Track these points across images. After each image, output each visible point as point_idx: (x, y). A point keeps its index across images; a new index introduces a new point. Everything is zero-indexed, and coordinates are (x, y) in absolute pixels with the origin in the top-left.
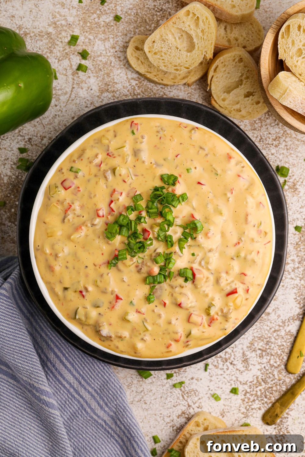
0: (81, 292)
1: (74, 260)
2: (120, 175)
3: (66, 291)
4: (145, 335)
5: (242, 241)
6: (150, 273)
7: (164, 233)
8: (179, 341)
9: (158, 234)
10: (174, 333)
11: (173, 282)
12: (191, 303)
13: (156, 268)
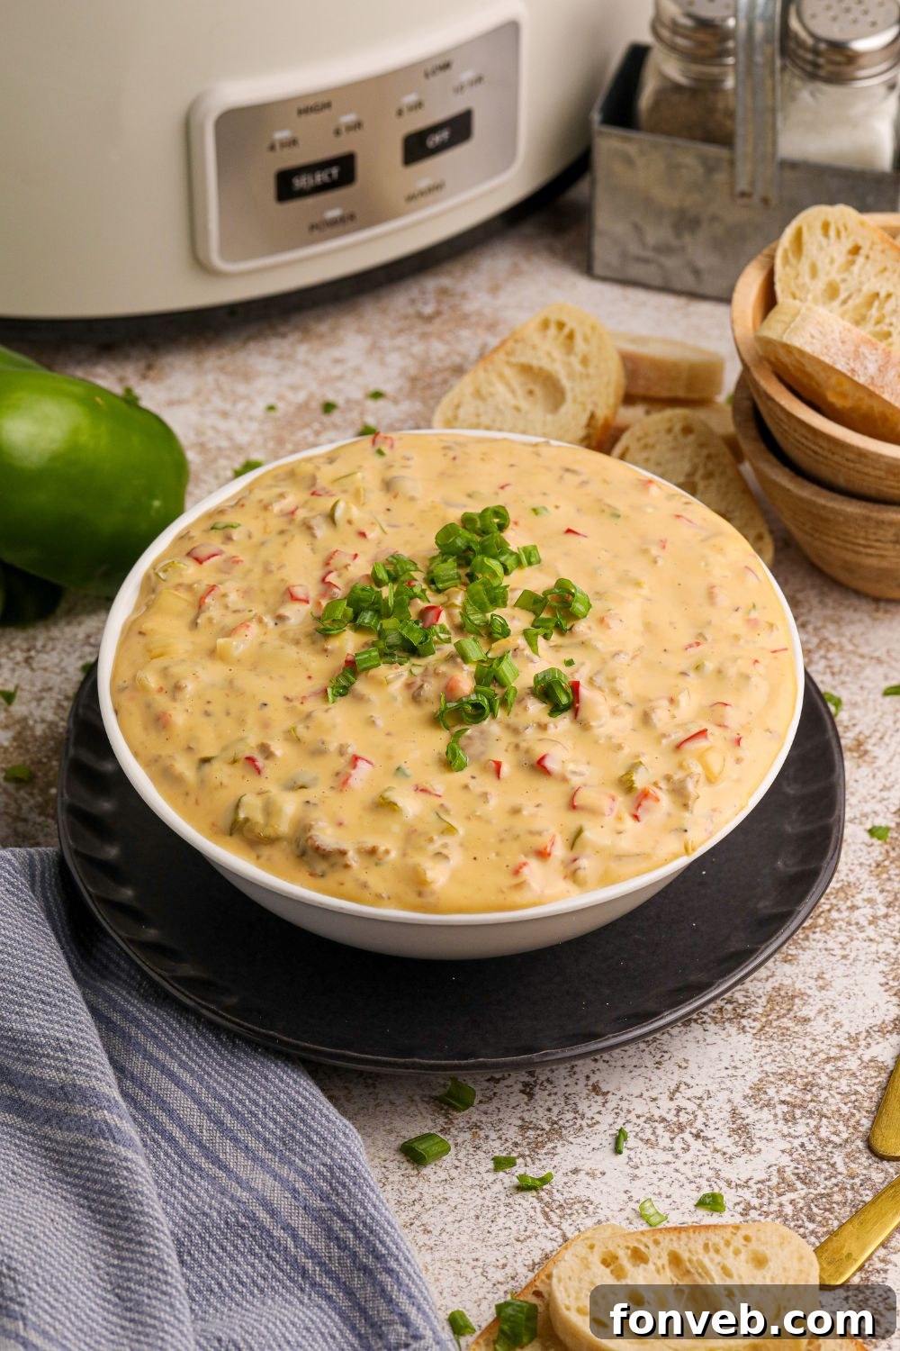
0: (250, 760)
1: (228, 695)
2: (350, 522)
3: (207, 767)
4: (445, 846)
5: (706, 639)
6: (449, 691)
7: (480, 616)
8: (549, 855)
9: (464, 614)
10: (531, 833)
11: (516, 715)
12: (574, 761)
13: (465, 673)
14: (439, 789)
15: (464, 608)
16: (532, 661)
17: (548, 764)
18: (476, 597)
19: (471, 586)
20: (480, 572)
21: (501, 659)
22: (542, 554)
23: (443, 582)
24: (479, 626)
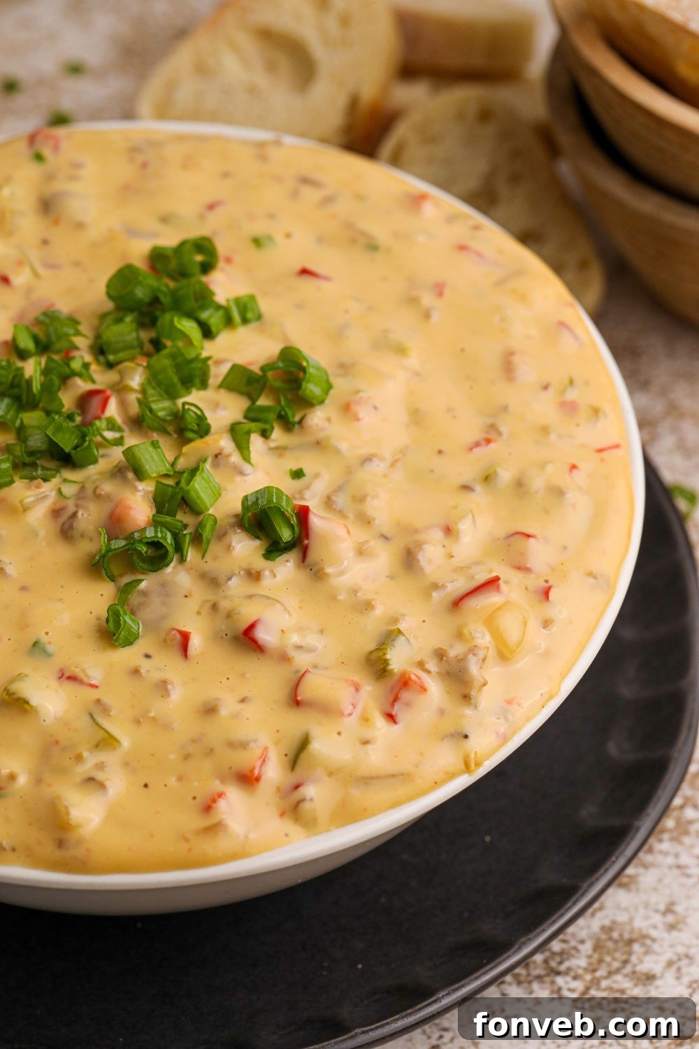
4: (101, 766)
5: (500, 434)
6: (115, 523)
7: (166, 404)
8: (258, 779)
9: (144, 403)
10: (233, 745)
11: (215, 558)
12: (300, 629)
13: (139, 495)
14: (95, 675)
15: (143, 391)
16: (241, 473)
17: (261, 635)
18: (161, 377)
19: (154, 359)
20: (170, 337)
21: (194, 471)
22: (264, 305)
23: (116, 352)
24: (164, 420)
